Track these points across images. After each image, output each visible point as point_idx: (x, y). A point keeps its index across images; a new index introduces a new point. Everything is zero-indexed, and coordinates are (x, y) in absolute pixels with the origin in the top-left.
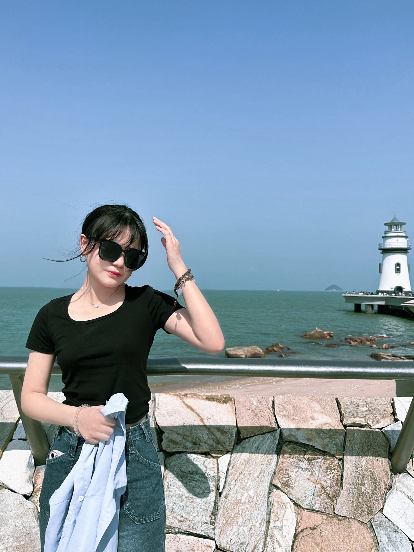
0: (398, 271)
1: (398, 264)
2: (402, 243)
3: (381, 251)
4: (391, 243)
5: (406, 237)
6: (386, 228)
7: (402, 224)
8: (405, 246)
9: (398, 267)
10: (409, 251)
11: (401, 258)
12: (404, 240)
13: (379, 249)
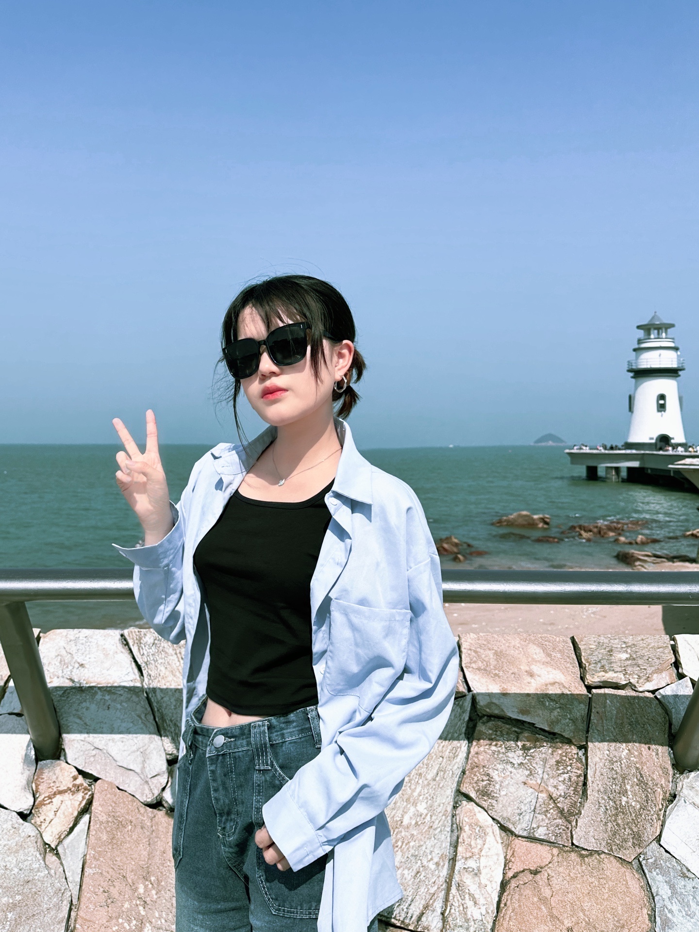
0: (662, 408)
1: (662, 397)
2: (668, 360)
3: (632, 374)
4: (649, 361)
5: (676, 349)
6: (641, 334)
7: (668, 326)
8: (675, 365)
9: (662, 402)
10: (680, 373)
11: (667, 386)
12: (672, 354)
13: (630, 371)
